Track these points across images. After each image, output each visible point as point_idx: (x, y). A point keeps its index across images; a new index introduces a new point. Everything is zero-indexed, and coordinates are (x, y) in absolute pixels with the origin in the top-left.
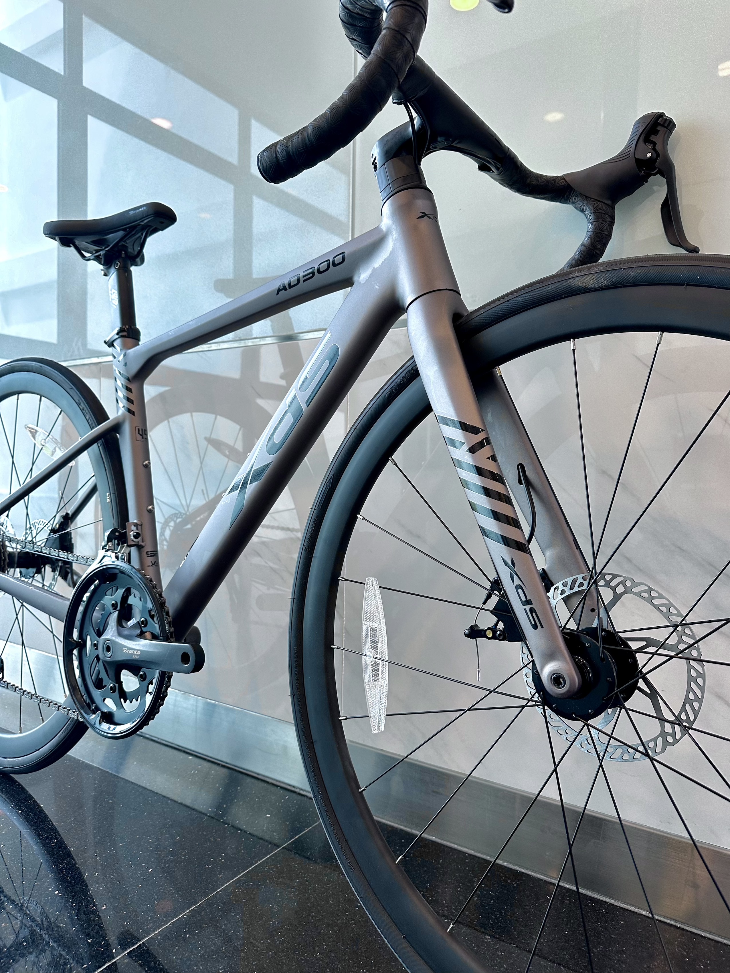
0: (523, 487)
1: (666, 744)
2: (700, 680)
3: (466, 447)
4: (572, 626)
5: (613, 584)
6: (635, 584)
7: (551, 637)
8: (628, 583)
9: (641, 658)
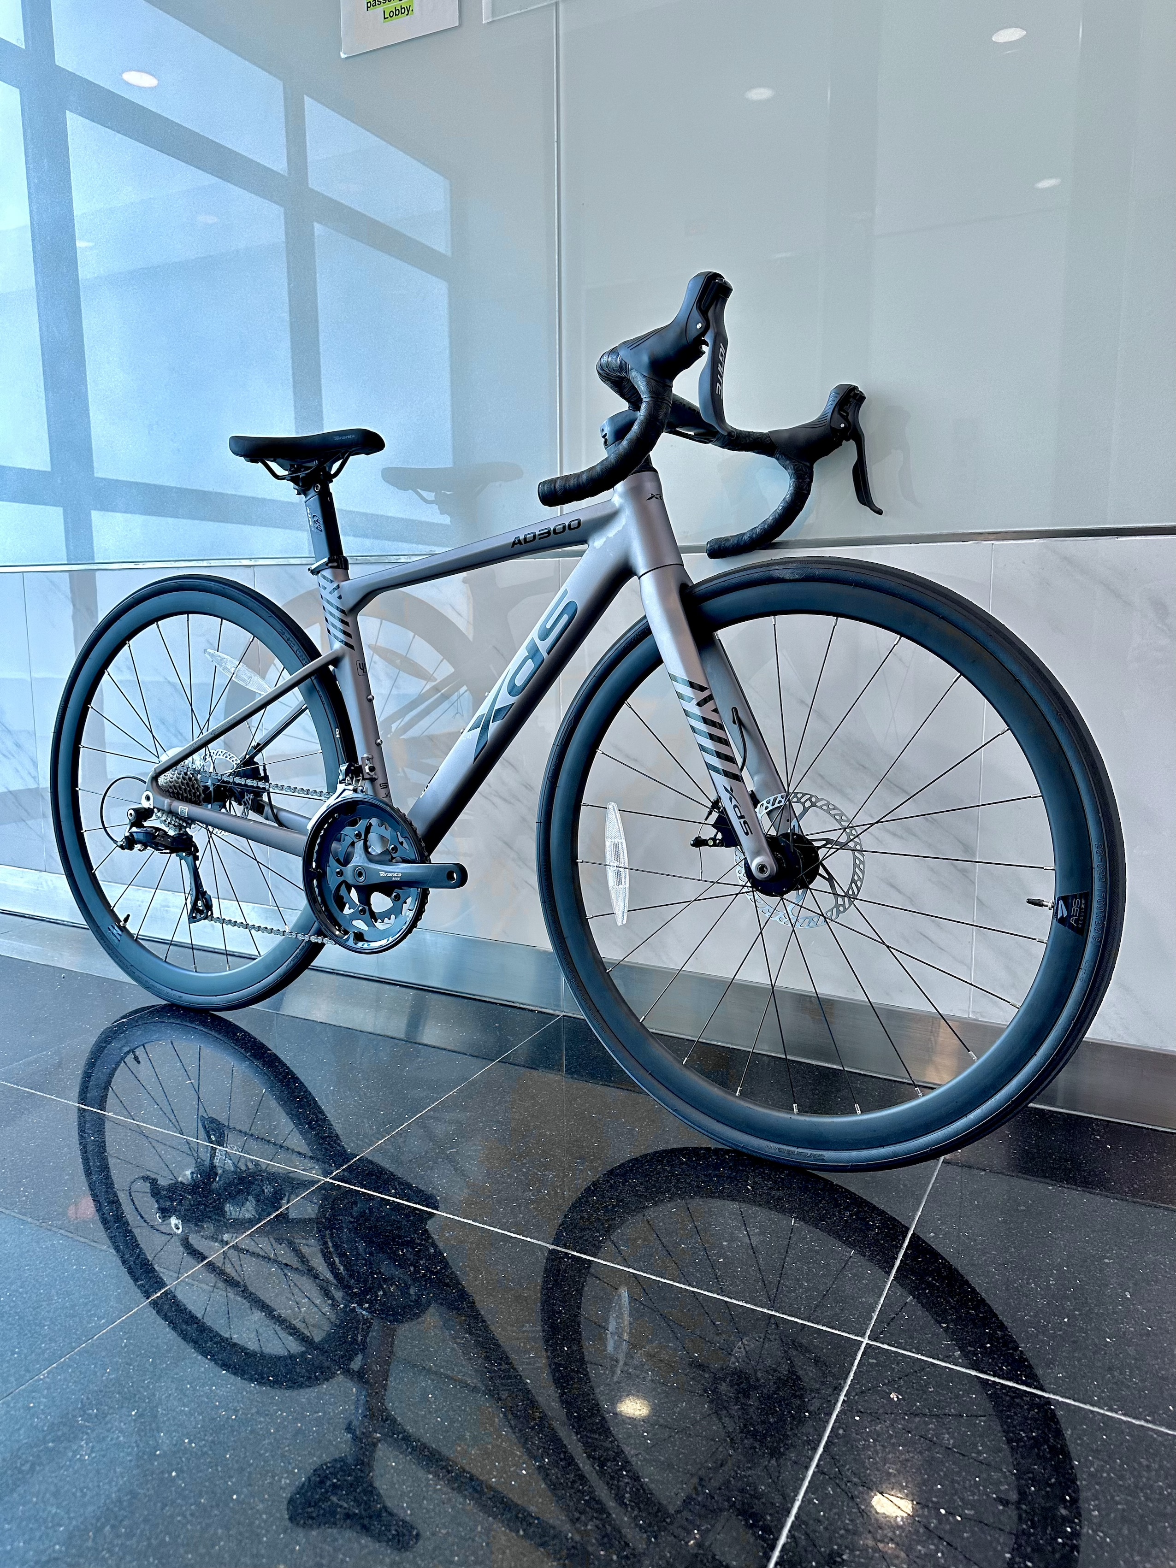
0: (736, 727)
1: (839, 912)
2: (862, 866)
3: (695, 702)
4: (773, 832)
5: (802, 800)
6: (818, 800)
7: (760, 841)
8: (813, 799)
9: (821, 853)
